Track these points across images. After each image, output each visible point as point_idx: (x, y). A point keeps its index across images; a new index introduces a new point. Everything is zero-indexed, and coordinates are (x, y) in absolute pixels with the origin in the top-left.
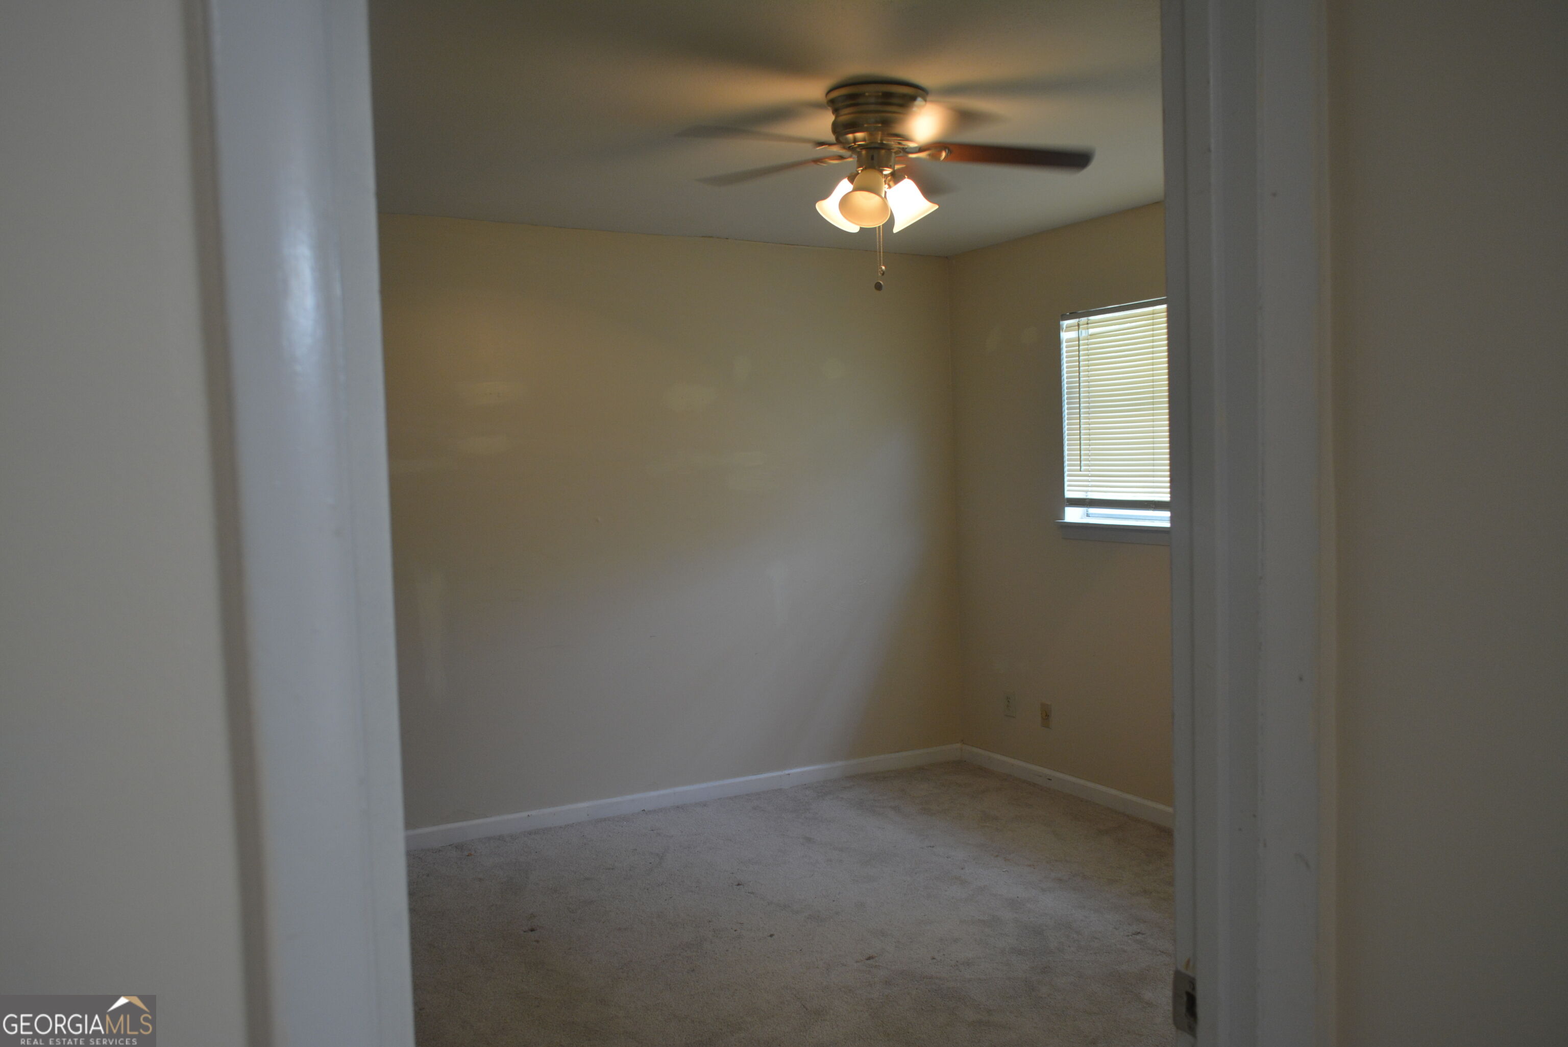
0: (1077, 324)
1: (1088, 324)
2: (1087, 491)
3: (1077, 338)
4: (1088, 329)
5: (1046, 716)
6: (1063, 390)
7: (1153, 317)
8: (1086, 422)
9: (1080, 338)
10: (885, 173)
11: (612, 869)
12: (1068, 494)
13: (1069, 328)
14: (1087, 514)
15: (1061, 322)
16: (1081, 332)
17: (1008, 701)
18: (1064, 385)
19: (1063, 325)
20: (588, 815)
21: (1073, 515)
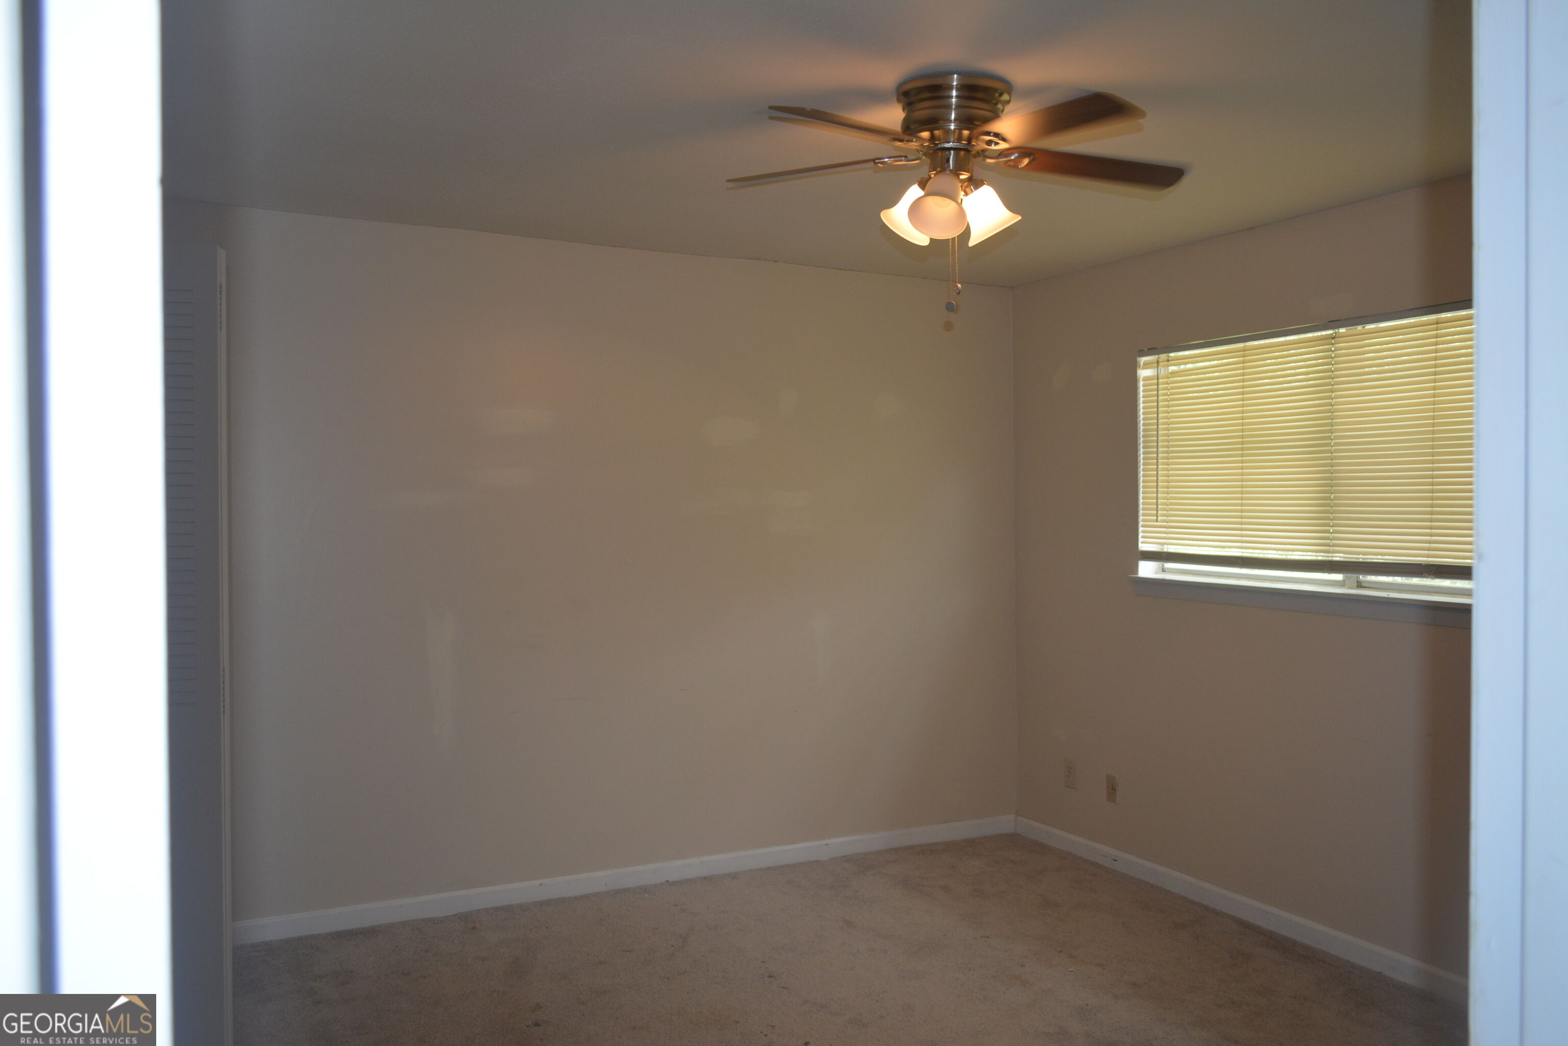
0: (1156, 361)
1: (1168, 361)
2: (1163, 544)
3: (1156, 377)
4: (1168, 366)
5: (1112, 790)
6: (1138, 432)
7: (1244, 354)
8: (1165, 468)
9: (1160, 376)
10: (962, 177)
11: (630, 951)
12: (1143, 547)
13: (1147, 366)
14: (1163, 569)
15: (1139, 359)
16: (1160, 369)
17: (1070, 772)
18: (1140, 426)
19: (1140, 361)
20: (606, 885)
21: (1147, 570)
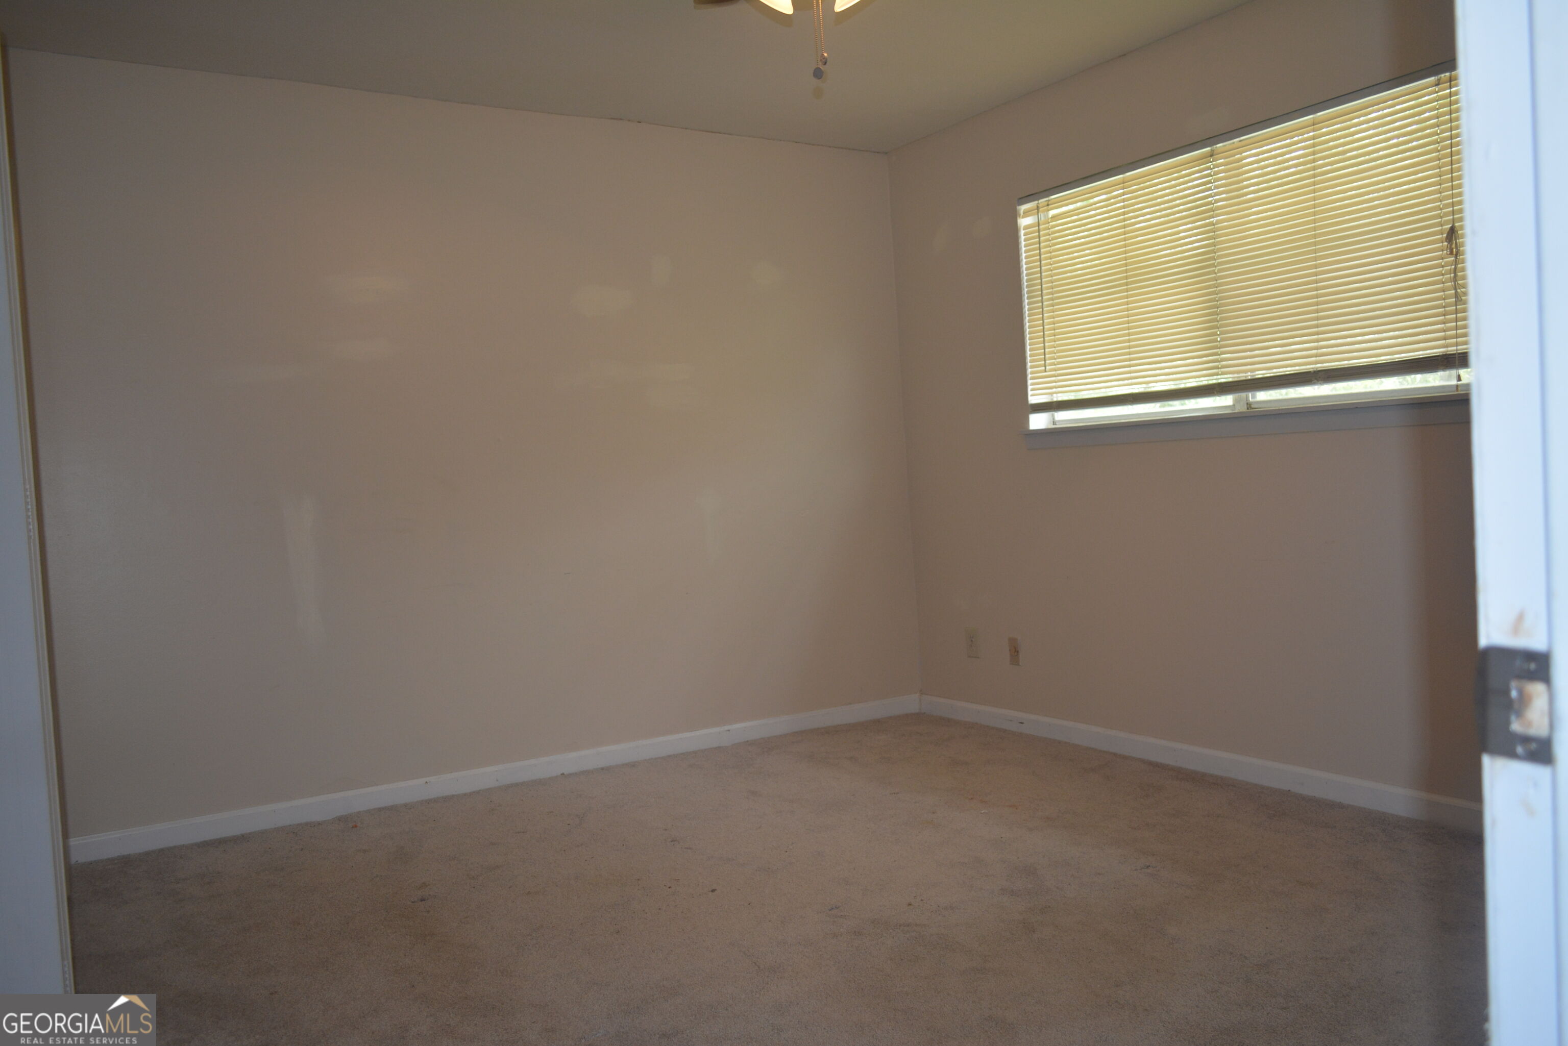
0: (1036, 207)
1: (1048, 205)
2: (1051, 394)
3: (1037, 224)
4: (1048, 210)
5: (1015, 651)
6: (1022, 283)
7: (1124, 186)
8: (1051, 316)
9: (1041, 222)
11: (523, 832)
12: (1033, 400)
13: (1027, 214)
14: (1053, 422)
15: (1018, 208)
16: (1041, 215)
17: (972, 641)
18: (1023, 277)
19: (1020, 210)
20: (497, 781)
21: (1038, 422)
